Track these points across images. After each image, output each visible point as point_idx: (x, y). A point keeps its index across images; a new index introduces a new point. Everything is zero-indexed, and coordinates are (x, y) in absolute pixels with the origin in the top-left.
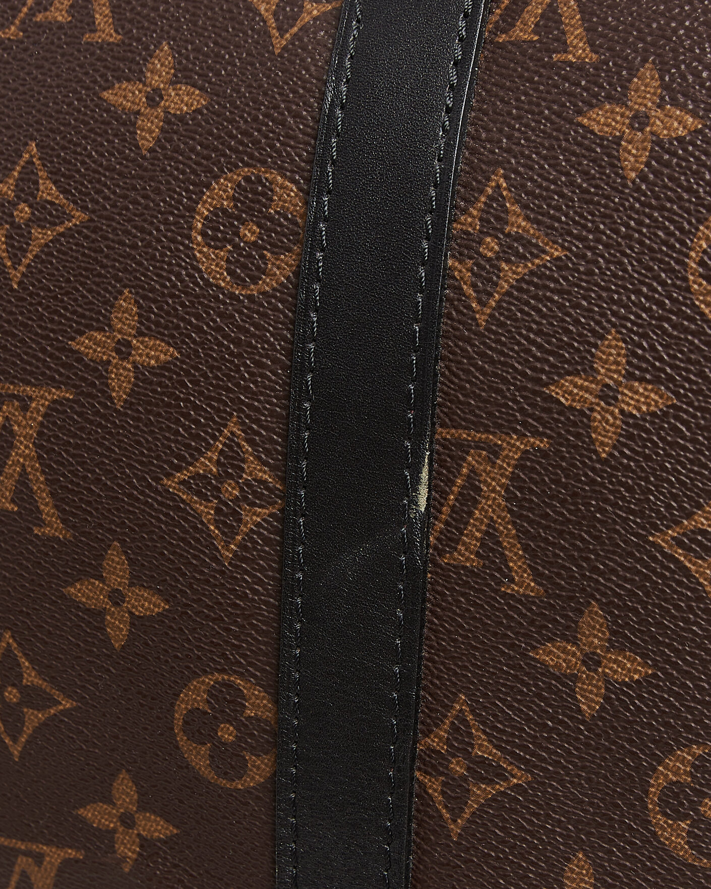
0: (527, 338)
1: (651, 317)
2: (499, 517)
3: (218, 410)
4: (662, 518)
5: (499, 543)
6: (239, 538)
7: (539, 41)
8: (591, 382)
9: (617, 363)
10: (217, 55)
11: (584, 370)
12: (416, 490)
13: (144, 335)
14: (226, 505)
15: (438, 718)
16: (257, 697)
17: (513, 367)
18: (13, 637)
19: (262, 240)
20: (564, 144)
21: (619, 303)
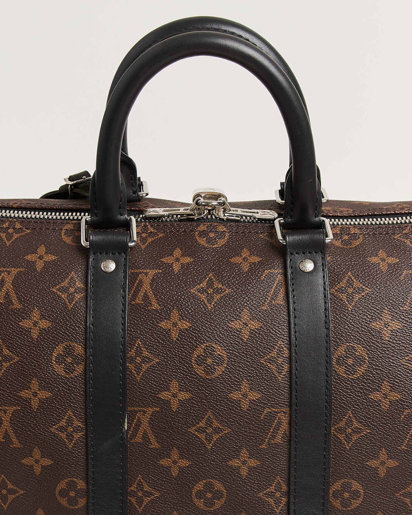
0: (151, 383)
1: (184, 375)
2: (147, 429)
3: (64, 408)
4: (191, 425)
5: (147, 435)
6: (74, 442)
7: (144, 303)
8: (170, 393)
9: (176, 388)
10: (52, 311)
11: (167, 390)
12: (124, 424)
13: (41, 390)
14: (69, 433)
15: (133, 482)
16: (81, 483)
17: (148, 390)
18: (4, 476)
19: (73, 362)
20: (155, 332)
21: (175, 372)
